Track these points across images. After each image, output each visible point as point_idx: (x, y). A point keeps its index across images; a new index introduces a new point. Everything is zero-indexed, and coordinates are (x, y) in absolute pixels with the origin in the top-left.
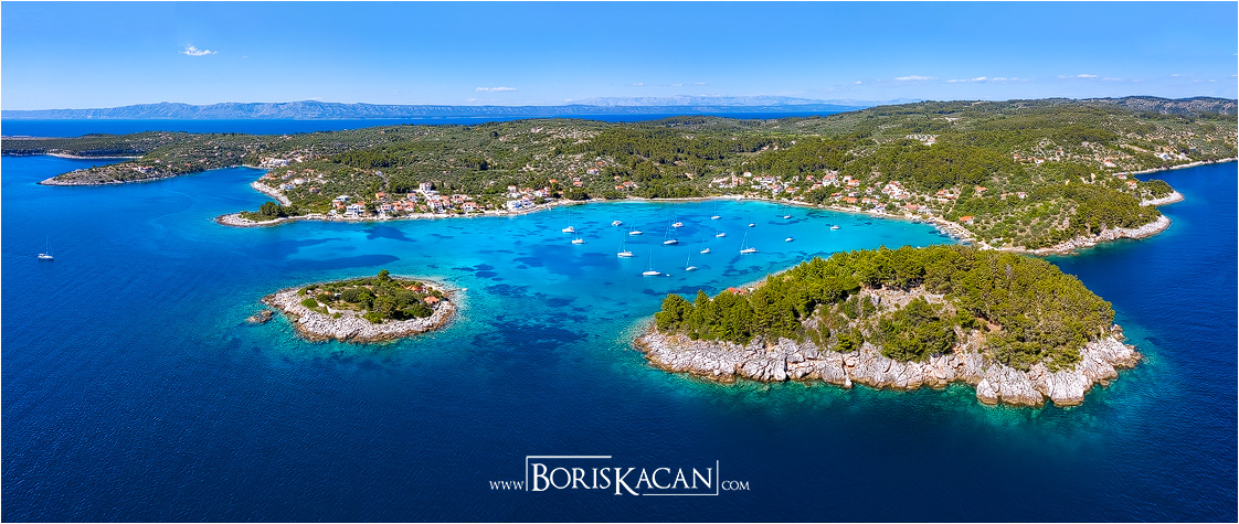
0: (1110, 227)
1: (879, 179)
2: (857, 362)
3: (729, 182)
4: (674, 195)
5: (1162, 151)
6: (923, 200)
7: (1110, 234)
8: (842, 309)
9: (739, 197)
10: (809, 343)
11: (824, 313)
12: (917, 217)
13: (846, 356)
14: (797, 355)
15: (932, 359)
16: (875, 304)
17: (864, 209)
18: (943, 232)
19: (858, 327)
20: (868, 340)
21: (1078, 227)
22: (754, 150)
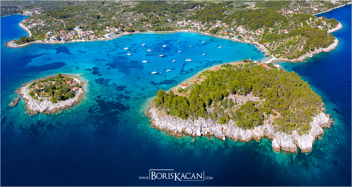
0: (318, 48)
1: (235, 24)
3: (183, 24)
4: (164, 30)
6: (251, 33)
7: (318, 51)
9: (186, 31)
12: (249, 42)
17: (230, 37)
18: (258, 49)
21: (306, 49)
22: (192, 8)
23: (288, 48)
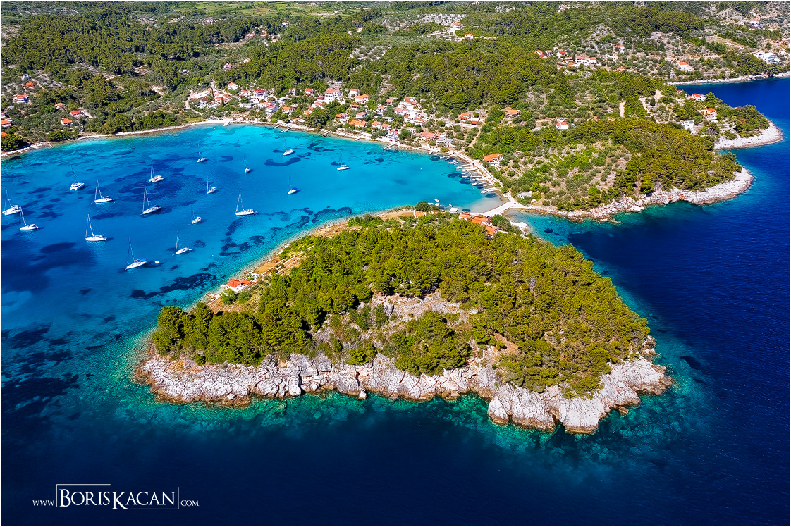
0: (667, 188)
1: (391, 94)
2: (371, 373)
4: (143, 125)
5: (768, 47)
6: (443, 124)
7: (664, 196)
8: (353, 320)
9: (226, 121)
10: (322, 357)
11: (336, 324)
12: (436, 150)
13: (359, 368)
14: (311, 370)
15: (445, 372)
16: (388, 314)
17: (374, 137)
18: (464, 175)
19: (371, 338)
20: (381, 352)
21: (626, 185)
22: (237, 40)
23: (561, 175)
